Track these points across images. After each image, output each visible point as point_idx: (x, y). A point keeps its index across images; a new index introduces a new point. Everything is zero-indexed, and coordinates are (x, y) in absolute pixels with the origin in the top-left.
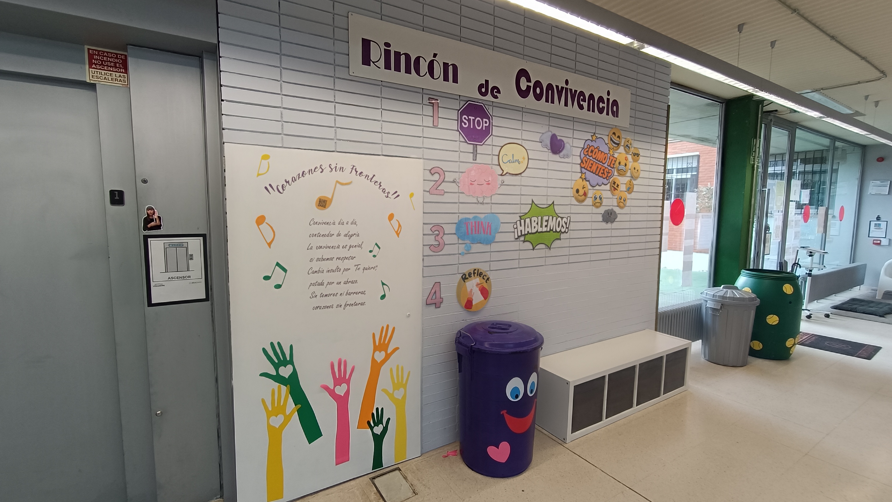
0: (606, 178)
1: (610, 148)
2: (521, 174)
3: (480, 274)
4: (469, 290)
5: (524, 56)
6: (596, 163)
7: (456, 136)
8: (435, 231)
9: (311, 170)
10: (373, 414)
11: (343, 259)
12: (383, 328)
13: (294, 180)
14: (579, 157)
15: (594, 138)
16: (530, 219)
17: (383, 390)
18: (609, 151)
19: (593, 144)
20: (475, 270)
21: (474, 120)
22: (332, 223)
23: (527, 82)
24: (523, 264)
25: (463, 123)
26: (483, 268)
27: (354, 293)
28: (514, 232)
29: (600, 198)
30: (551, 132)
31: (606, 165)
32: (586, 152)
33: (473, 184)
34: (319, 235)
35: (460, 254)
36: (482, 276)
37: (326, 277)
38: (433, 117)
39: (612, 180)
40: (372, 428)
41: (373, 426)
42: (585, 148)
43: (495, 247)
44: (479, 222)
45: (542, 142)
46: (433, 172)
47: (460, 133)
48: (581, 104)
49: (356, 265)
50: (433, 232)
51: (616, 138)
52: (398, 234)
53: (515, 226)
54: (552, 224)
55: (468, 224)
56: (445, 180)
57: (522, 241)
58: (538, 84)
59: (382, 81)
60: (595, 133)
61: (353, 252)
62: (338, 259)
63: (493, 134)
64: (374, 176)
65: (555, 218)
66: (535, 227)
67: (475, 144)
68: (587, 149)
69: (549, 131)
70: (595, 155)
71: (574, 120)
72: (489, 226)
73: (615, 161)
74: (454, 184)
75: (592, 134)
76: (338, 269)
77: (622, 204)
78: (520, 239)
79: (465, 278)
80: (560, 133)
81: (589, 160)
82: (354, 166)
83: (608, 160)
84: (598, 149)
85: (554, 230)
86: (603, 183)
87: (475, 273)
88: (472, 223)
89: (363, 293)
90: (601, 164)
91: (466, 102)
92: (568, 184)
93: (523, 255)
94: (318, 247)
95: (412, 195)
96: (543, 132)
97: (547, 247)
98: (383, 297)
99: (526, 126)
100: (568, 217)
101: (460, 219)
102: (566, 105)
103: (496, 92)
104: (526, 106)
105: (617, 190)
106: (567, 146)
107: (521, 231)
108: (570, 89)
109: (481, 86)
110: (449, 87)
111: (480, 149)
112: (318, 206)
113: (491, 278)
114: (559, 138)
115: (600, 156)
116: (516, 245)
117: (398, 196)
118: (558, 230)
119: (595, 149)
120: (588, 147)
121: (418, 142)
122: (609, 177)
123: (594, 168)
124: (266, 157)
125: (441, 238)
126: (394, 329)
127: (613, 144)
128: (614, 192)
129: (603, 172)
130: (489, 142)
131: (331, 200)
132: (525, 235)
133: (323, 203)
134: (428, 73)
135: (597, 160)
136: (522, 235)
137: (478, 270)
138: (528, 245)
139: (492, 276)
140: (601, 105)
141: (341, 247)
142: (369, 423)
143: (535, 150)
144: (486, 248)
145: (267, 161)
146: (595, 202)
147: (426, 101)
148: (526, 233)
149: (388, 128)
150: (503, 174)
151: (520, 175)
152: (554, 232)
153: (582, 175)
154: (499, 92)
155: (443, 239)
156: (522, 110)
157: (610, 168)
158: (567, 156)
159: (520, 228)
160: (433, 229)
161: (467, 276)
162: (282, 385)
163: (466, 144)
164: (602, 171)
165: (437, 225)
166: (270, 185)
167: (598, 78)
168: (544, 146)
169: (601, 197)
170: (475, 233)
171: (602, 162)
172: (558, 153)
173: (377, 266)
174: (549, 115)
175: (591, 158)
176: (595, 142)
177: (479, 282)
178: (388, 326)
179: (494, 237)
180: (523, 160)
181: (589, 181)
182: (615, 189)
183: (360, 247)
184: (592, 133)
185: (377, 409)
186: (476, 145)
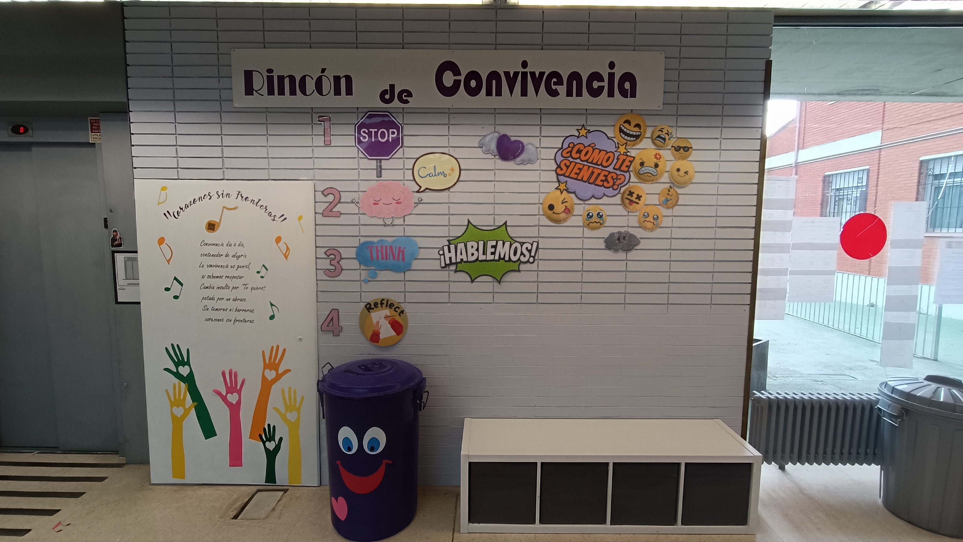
0: (612, 187)
1: (618, 143)
2: (449, 189)
3: (391, 305)
4: (375, 321)
5: (449, 45)
6: (589, 167)
7: (353, 152)
8: (331, 254)
9: (201, 197)
10: (264, 429)
11: (232, 278)
12: (272, 347)
13: (187, 206)
14: (553, 161)
15: (583, 132)
16: (465, 244)
17: (274, 408)
18: (616, 147)
19: (582, 140)
20: (383, 300)
21: (376, 133)
22: (220, 244)
23: (454, 76)
24: (453, 297)
25: (361, 138)
26: (396, 298)
27: (243, 310)
28: (440, 259)
29: (599, 216)
30: (498, 132)
31: (610, 169)
32: (567, 153)
33: (378, 204)
34: (209, 254)
35: (362, 281)
36: (393, 308)
37: (217, 293)
38: (324, 135)
39: (626, 190)
40: (264, 443)
41: (265, 440)
42: (564, 148)
43: (409, 275)
44: (386, 247)
45: (483, 147)
46: (325, 193)
47: (358, 148)
48: (554, 89)
49: (244, 284)
50: (328, 256)
51: (631, 128)
52: (286, 257)
53: (441, 252)
54: (503, 250)
55: (372, 248)
56: (341, 201)
57: (452, 270)
58: (474, 75)
59: (267, 108)
60: (583, 126)
61: (240, 272)
62: (227, 278)
63: (405, 144)
64: (260, 200)
65: (507, 244)
66: (473, 254)
67: (378, 159)
68: (570, 149)
69: (495, 132)
70: (585, 155)
71: (541, 112)
72: (401, 251)
73: (631, 162)
74: (353, 205)
75: (580, 128)
76: (227, 287)
77: (649, 225)
78: (449, 268)
79: (369, 308)
80: (514, 133)
81: (573, 164)
82: (239, 192)
83: (615, 161)
84: (592, 147)
85: (507, 258)
86: (604, 195)
87: (384, 304)
88: (377, 247)
89: (252, 311)
90: (600, 167)
91: (364, 114)
92: (534, 198)
93: (454, 287)
94: (209, 265)
95: (300, 218)
96: (484, 135)
97: (495, 280)
98: (272, 318)
99: (454, 130)
100: (533, 242)
101: (361, 241)
102: (524, 93)
103: (405, 96)
104: (452, 106)
105: (638, 203)
106: (529, 149)
107: (450, 258)
108: (529, 72)
109: (384, 93)
110: (343, 100)
111: (385, 164)
112: (208, 229)
113: (406, 311)
114: (513, 139)
115: (596, 156)
116: (444, 275)
117: (285, 219)
118: (514, 258)
119: (585, 147)
120: (571, 145)
121: (308, 164)
122: (618, 185)
123: (585, 174)
124: (164, 189)
125: (338, 262)
126: (284, 350)
127: (626, 137)
128: (631, 207)
129: (604, 178)
130: (399, 154)
131: (219, 224)
132: (456, 263)
133: (211, 227)
134: (315, 90)
135: (592, 163)
136: (451, 263)
137: (388, 300)
138: (464, 277)
139: (407, 308)
140: (596, 85)
141: (229, 267)
142: (260, 436)
143: (472, 158)
144: (400, 276)
145: (165, 192)
146: (588, 222)
147: (316, 120)
148: (459, 260)
149: (273, 152)
150: (421, 190)
151: (448, 191)
152: (506, 261)
153: (559, 185)
154: (410, 94)
155: (339, 264)
156: (449, 112)
157: (618, 172)
158: (530, 161)
159: (447, 255)
160: (328, 253)
161: (373, 306)
162: (181, 382)
163: (367, 160)
164: (602, 177)
165: (334, 248)
166: (168, 212)
167: (588, 47)
168: (486, 152)
169: (601, 214)
170: (382, 258)
171: (601, 165)
172: (512, 159)
173: (265, 287)
174: (495, 112)
175: (578, 161)
176: (586, 137)
177: (389, 314)
178: (278, 347)
179: (410, 264)
180: (451, 171)
181: (574, 193)
182: (631, 202)
183: (248, 267)
184: (580, 125)
185: (269, 425)
186: (381, 160)
